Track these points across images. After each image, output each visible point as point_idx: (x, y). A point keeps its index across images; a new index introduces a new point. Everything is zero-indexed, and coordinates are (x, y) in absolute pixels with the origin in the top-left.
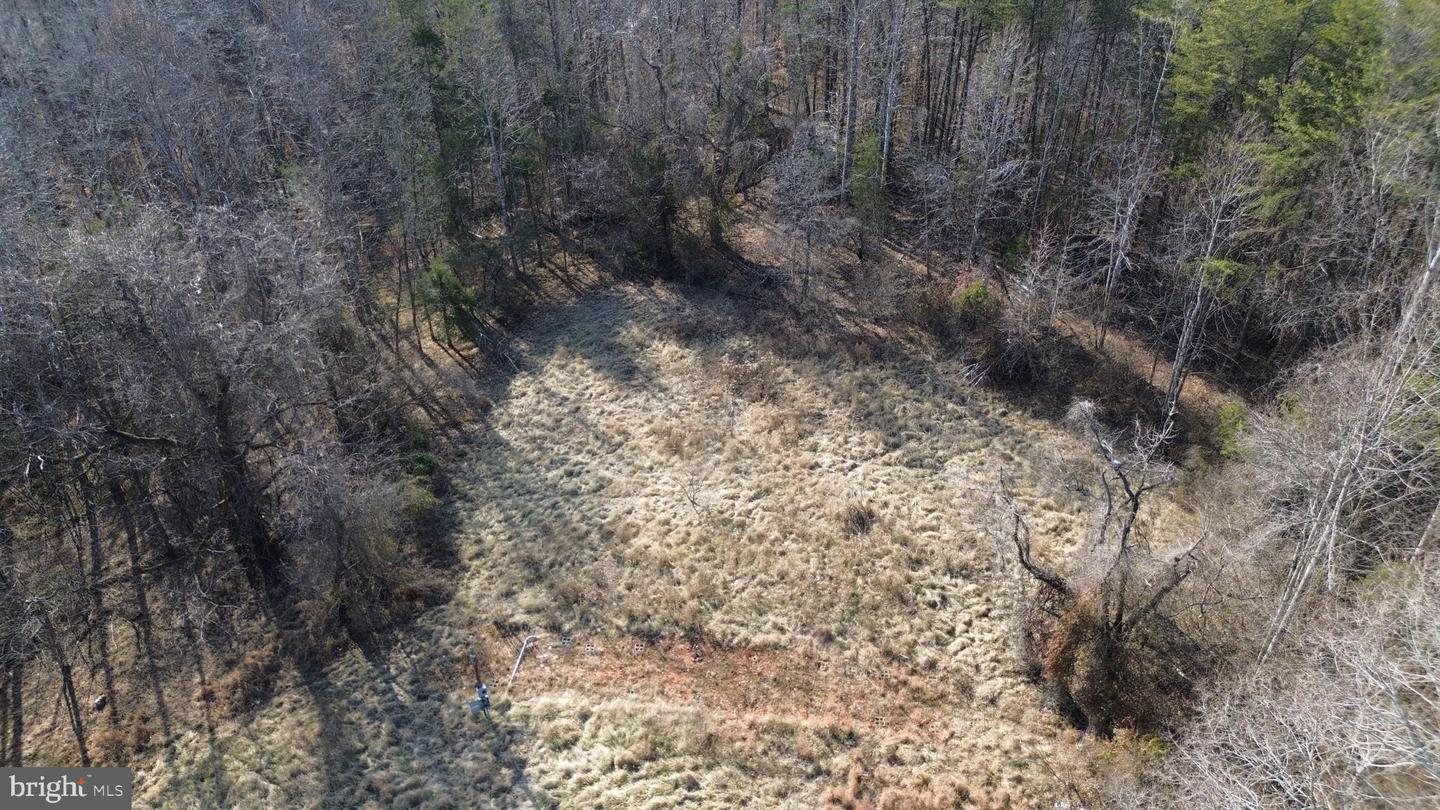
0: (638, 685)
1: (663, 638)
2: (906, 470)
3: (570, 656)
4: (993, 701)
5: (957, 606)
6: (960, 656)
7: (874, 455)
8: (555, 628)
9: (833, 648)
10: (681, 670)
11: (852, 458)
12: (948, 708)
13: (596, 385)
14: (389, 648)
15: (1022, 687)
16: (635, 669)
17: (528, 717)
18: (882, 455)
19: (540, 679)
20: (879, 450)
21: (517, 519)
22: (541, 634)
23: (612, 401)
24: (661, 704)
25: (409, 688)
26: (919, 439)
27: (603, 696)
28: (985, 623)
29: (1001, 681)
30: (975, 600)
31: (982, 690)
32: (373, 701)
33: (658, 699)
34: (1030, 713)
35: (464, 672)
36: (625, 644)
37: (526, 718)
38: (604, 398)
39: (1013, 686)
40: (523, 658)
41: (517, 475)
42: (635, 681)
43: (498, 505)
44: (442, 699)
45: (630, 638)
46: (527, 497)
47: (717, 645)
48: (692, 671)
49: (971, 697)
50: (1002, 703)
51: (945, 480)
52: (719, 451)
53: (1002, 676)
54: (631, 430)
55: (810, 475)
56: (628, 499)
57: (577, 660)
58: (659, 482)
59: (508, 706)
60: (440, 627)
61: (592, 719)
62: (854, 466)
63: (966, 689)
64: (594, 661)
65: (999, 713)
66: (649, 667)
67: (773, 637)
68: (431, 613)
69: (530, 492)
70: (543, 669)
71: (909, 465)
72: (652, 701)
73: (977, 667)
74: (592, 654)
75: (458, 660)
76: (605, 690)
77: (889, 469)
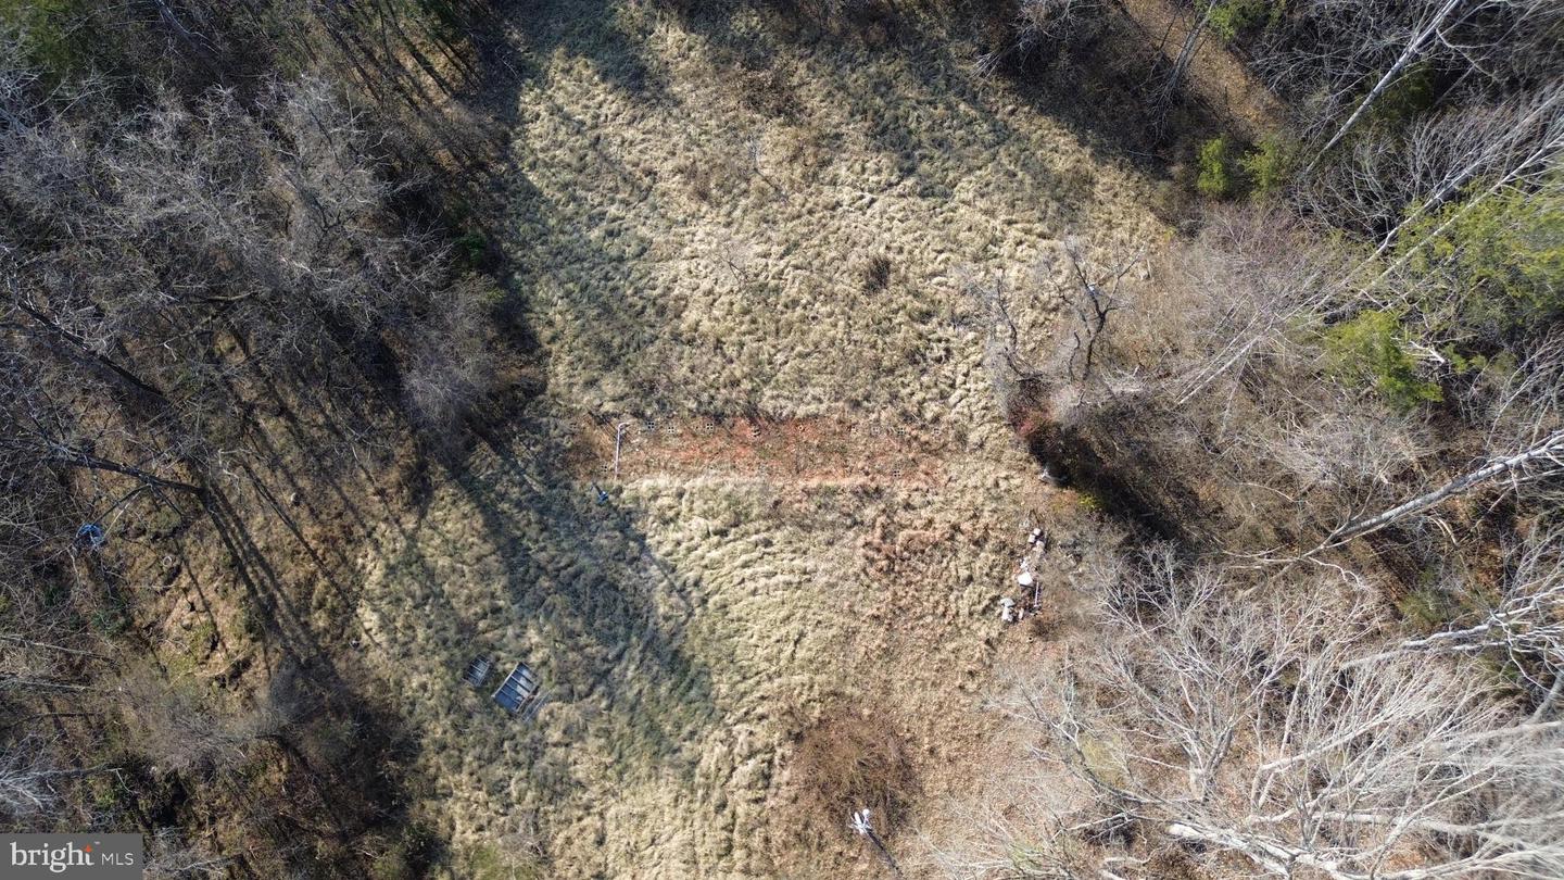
0: (714, 462)
1: (728, 416)
2: (919, 200)
3: (657, 439)
4: (981, 446)
5: (958, 357)
6: (957, 409)
7: (891, 185)
8: (638, 414)
9: (861, 412)
10: (745, 445)
11: (871, 191)
12: (948, 455)
13: (608, 101)
14: (509, 440)
15: (1004, 430)
16: (710, 447)
17: (638, 498)
18: (898, 184)
19: (638, 462)
20: (894, 179)
21: (576, 295)
22: (630, 421)
23: (629, 124)
24: (734, 477)
25: (539, 478)
26: (932, 158)
27: (690, 474)
28: (979, 372)
29: (988, 426)
30: (972, 349)
31: (973, 438)
32: (515, 492)
33: (732, 473)
34: (1009, 452)
35: (578, 461)
36: (698, 424)
37: (636, 499)
38: (620, 120)
39: (997, 429)
40: (621, 445)
41: (561, 237)
42: (712, 459)
43: (555, 277)
44: (568, 487)
45: (700, 418)
46: (578, 266)
47: (770, 419)
48: (754, 445)
49: (965, 443)
50: (988, 446)
51: (953, 210)
52: (745, 192)
53: (989, 422)
54: (656, 166)
55: (832, 217)
56: (671, 263)
57: (664, 444)
58: (696, 239)
59: (620, 490)
60: (545, 420)
61: (686, 496)
62: (873, 201)
63: (961, 438)
64: (674, 442)
65: (985, 455)
66: (721, 444)
67: (813, 408)
68: (533, 404)
69: (580, 260)
70: (638, 454)
71: (923, 196)
72: (728, 474)
73: (971, 418)
74: (674, 436)
75: (570, 450)
76: (691, 468)
77: (904, 203)
